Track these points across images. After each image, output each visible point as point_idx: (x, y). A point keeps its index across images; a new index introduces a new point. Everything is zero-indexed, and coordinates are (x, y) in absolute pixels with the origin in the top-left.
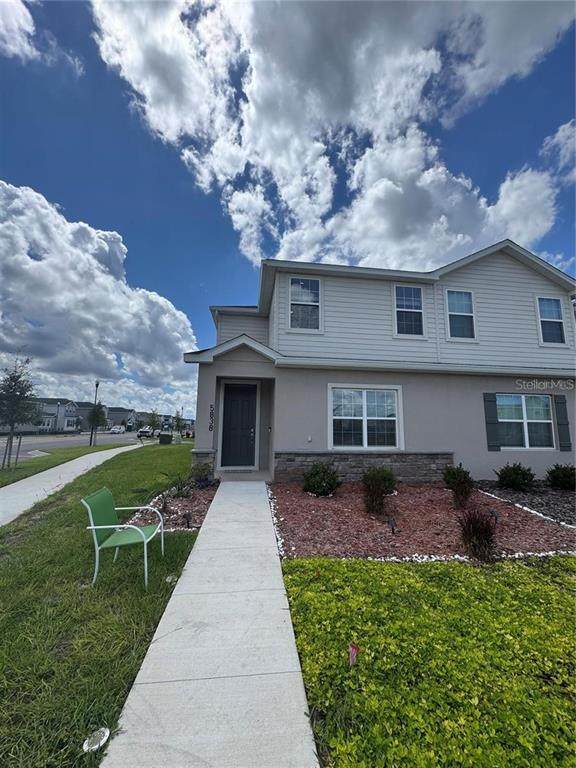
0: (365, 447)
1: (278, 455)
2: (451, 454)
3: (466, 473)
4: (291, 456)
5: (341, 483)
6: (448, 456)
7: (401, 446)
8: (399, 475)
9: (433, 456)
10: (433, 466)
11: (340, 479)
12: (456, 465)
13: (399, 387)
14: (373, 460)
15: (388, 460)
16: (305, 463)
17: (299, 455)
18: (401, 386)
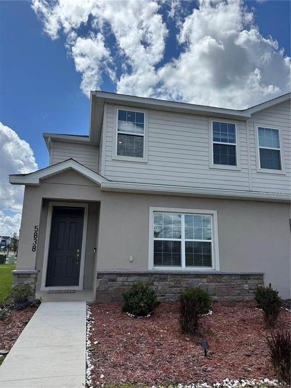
0: (184, 268)
1: (100, 275)
2: (262, 275)
3: (275, 293)
4: (113, 276)
5: (159, 303)
6: (260, 276)
7: (216, 266)
8: (214, 295)
9: (245, 277)
10: (246, 286)
11: (159, 299)
12: (266, 285)
13: (215, 212)
14: (190, 280)
15: (205, 280)
16: (126, 283)
17: (120, 275)
18: (216, 211)
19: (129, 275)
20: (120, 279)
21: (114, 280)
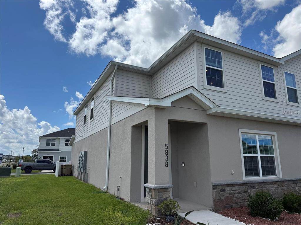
0: (261, 177)
1: (215, 186)
4: (223, 187)
9: (296, 182)
10: (297, 189)
14: (268, 187)
16: (231, 192)
17: (227, 185)
18: (276, 133)
19: (233, 185)
20: (228, 189)
21: (224, 190)
